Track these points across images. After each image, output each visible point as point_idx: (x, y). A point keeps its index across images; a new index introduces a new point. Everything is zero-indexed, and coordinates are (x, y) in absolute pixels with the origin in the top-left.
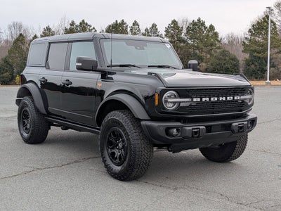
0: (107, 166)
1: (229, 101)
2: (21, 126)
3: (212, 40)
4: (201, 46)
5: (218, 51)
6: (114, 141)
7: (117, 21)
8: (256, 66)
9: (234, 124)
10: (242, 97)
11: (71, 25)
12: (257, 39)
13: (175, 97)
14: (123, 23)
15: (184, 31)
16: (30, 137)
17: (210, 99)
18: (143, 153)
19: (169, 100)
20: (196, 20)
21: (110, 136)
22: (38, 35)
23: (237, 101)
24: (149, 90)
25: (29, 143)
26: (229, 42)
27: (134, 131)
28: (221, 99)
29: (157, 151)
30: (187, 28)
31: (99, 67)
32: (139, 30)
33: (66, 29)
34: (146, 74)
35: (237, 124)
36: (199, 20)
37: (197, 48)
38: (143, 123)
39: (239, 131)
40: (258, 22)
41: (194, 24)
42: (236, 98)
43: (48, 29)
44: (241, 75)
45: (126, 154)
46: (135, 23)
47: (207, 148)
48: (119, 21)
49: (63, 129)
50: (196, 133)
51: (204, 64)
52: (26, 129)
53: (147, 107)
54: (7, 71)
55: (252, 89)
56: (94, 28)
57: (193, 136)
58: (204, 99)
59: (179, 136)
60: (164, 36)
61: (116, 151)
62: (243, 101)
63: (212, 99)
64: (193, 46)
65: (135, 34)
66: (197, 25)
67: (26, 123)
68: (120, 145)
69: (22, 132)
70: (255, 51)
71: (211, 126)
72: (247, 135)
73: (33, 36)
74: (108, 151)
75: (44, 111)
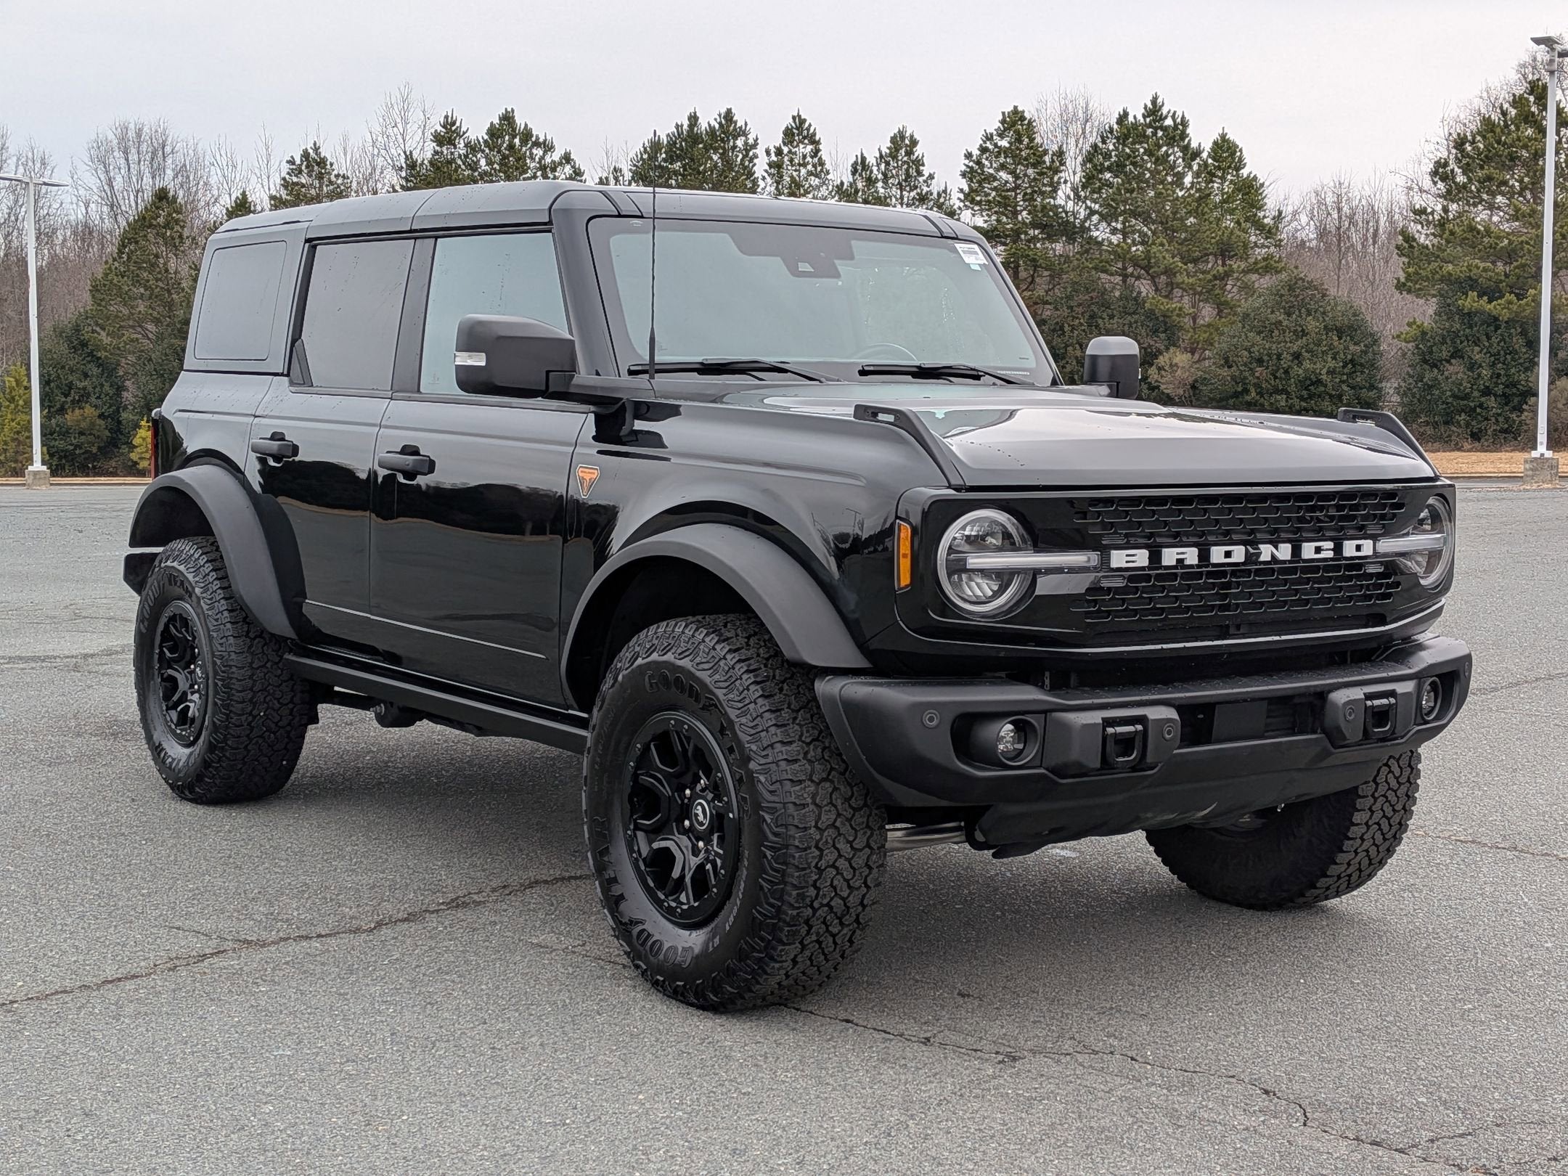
0: (625, 929)
1: (1312, 567)
2: (156, 706)
3: (1228, 223)
4: (1165, 255)
5: (1264, 283)
6: (667, 790)
7: (693, 119)
8: (1472, 366)
9: (1340, 697)
10: (1388, 545)
11: (439, 139)
12: (1481, 215)
13: (1009, 543)
14: (728, 127)
15: (1073, 172)
16: (206, 764)
17: (1204, 556)
18: (830, 856)
19: (975, 561)
20: (1137, 113)
21: (643, 759)
22: (259, 197)
23: (1356, 565)
24: (862, 503)
25: (198, 800)
26: (1322, 233)
27: (778, 734)
28: (1266, 552)
29: (905, 846)
30: (1089, 158)
31: (584, 377)
32: (820, 170)
33: (412, 165)
34: (847, 412)
35: (1357, 693)
36: (1154, 111)
37: (1146, 265)
38: (826, 688)
39: (1366, 734)
40: (1487, 121)
41: (1126, 131)
42: (1349, 549)
43: (314, 163)
44: (1383, 422)
45: (734, 861)
46: (798, 132)
47: (1188, 828)
48: (708, 120)
49: (384, 721)
50: (1126, 744)
51: (1181, 358)
52: (184, 718)
53: (850, 598)
54: (84, 397)
55: (1446, 496)
56: (567, 158)
57: (1106, 764)
58: (1169, 556)
59: (1028, 763)
60: (955, 201)
61: (678, 845)
62: (1391, 567)
63: (1217, 554)
64: (1120, 254)
65: (796, 189)
66: (1142, 137)
67: (183, 685)
68: (702, 812)
69: (160, 735)
70: (1469, 284)
71: (1208, 707)
72: (1414, 757)
73: (227, 201)
74: (631, 843)
75: (278, 622)
